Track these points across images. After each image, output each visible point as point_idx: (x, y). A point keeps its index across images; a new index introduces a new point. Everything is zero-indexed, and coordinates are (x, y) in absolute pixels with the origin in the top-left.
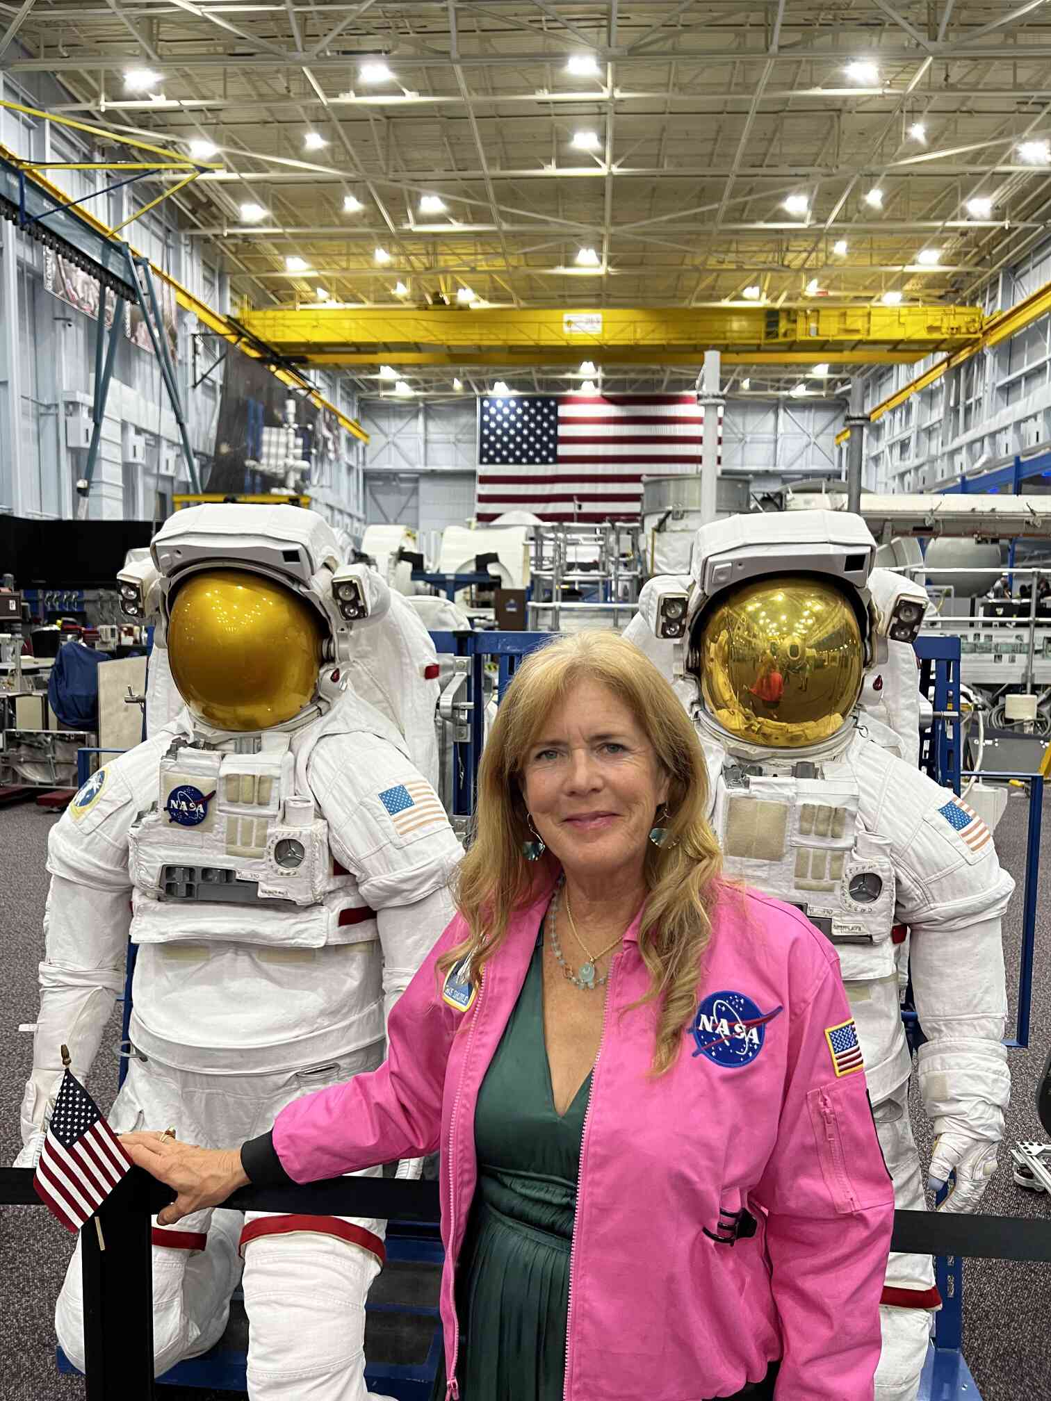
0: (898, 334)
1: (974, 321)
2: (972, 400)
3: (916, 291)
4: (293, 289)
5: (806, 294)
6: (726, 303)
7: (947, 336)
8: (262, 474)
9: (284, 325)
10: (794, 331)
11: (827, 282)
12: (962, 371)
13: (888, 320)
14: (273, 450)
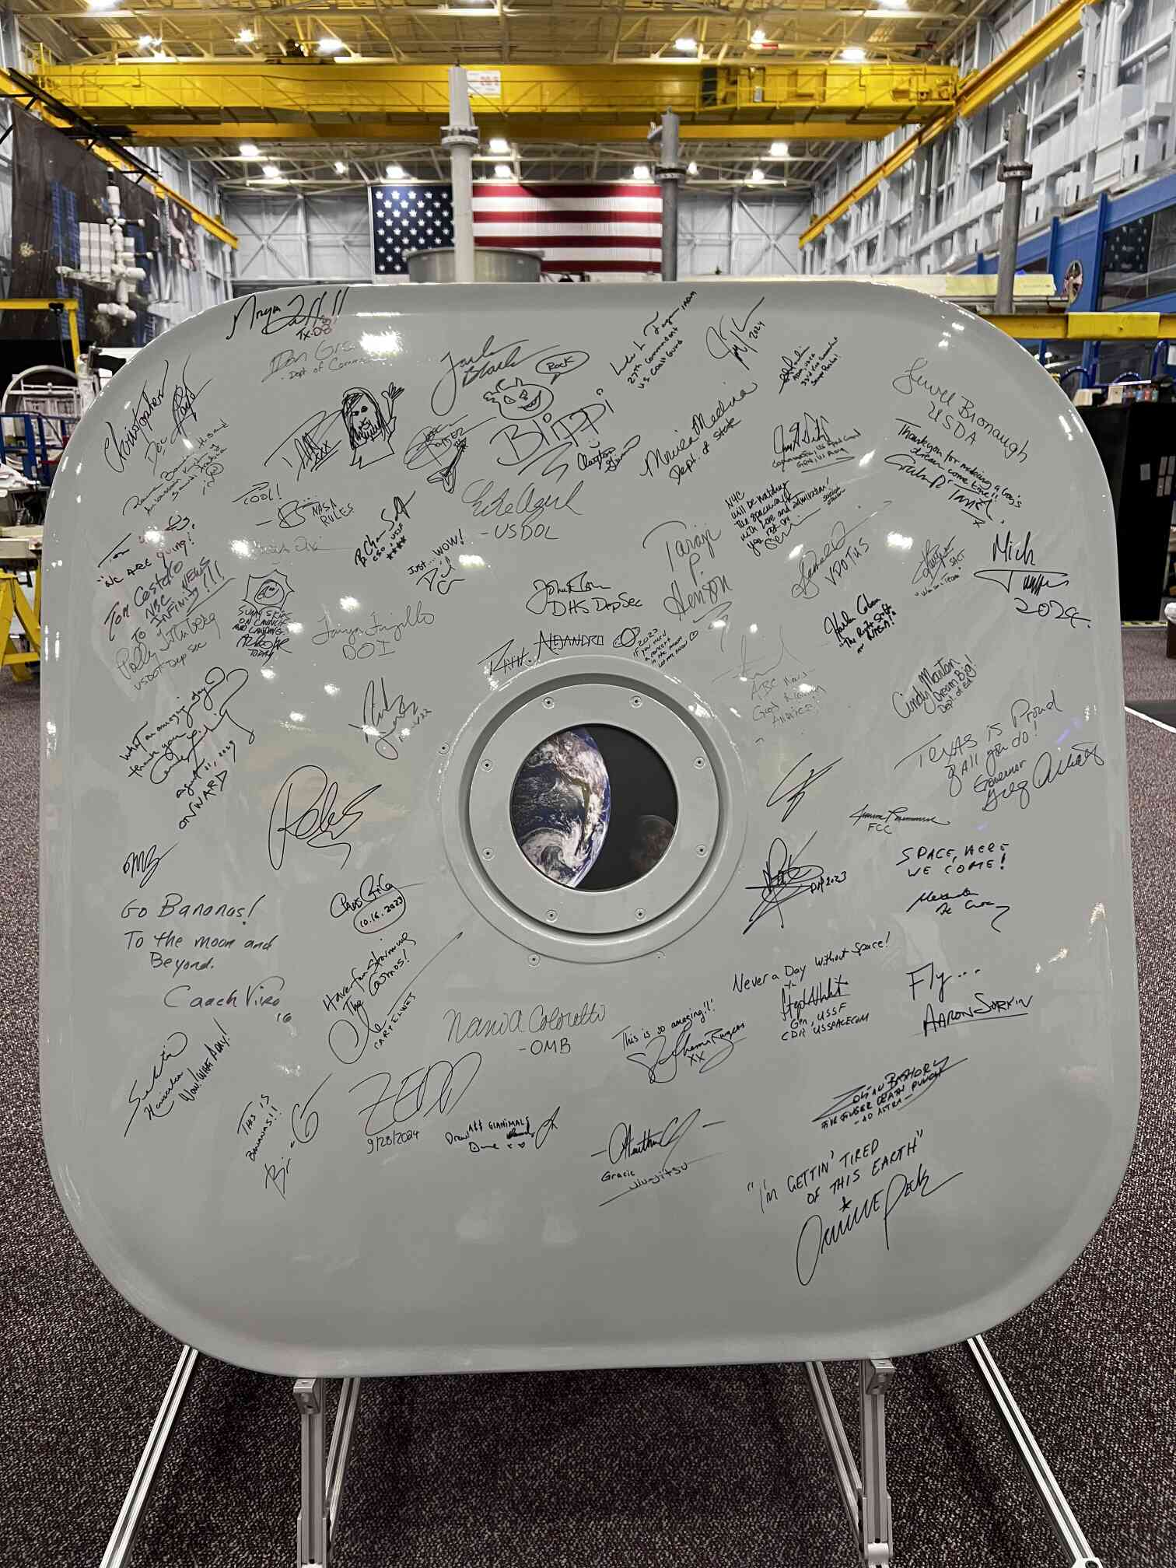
0: (857, 100)
1: (946, 84)
2: (944, 187)
3: (882, 44)
4: (107, 35)
5: (752, 46)
6: (655, 59)
7: (915, 103)
8: (82, 284)
9: (95, 85)
10: (734, 94)
11: (778, 32)
12: (934, 149)
13: (847, 82)
14: (95, 253)
